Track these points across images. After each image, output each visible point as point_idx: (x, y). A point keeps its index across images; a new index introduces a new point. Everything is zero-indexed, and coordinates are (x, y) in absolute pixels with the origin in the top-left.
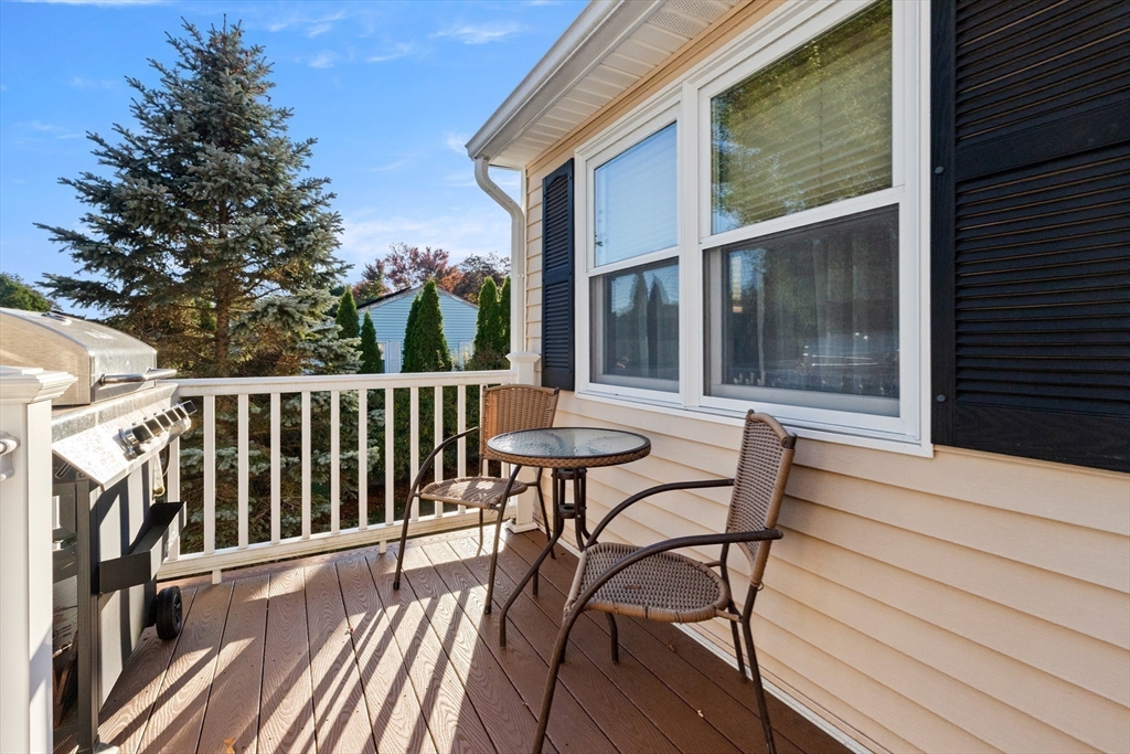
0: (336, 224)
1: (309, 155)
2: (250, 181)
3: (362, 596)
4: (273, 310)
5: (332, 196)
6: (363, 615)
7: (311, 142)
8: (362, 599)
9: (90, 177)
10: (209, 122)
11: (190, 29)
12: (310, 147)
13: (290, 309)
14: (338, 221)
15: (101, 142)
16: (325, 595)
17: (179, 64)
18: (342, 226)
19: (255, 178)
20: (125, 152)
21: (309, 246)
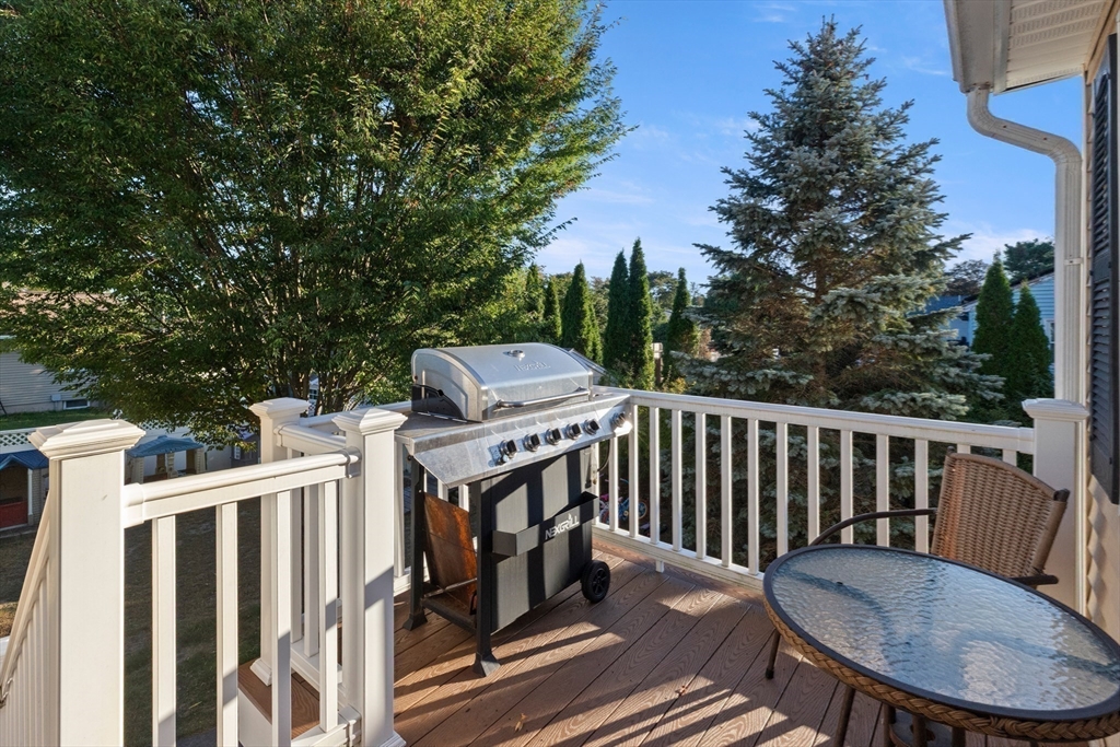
0: (931, 193)
1: (905, 121)
2: (831, 172)
3: (731, 661)
4: (841, 303)
5: (936, 159)
6: (709, 683)
7: (906, 106)
8: (728, 665)
9: (722, 202)
10: (804, 126)
11: (794, 47)
12: (907, 112)
13: (860, 300)
14: (934, 189)
15: (729, 172)
16: (708, 635)
17: (785, 83)
18: (939, 194)
19: (835, 167)
20: (742, 176)
21: (891, 227)
